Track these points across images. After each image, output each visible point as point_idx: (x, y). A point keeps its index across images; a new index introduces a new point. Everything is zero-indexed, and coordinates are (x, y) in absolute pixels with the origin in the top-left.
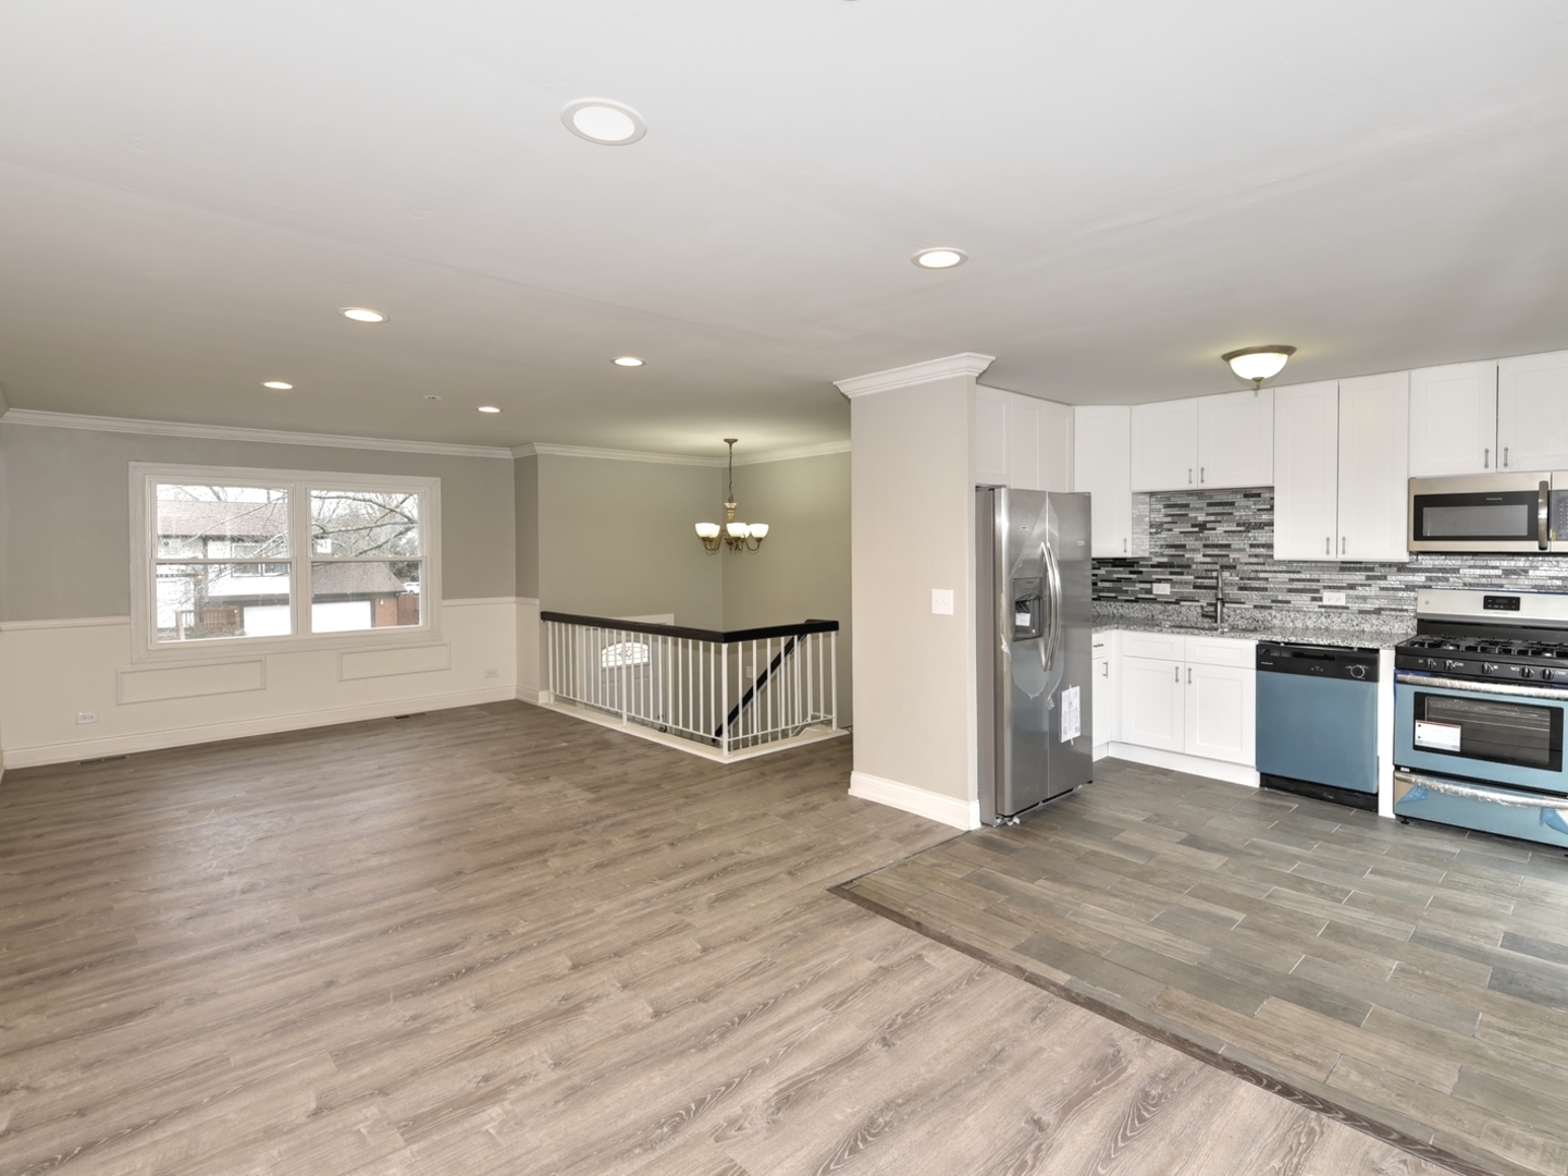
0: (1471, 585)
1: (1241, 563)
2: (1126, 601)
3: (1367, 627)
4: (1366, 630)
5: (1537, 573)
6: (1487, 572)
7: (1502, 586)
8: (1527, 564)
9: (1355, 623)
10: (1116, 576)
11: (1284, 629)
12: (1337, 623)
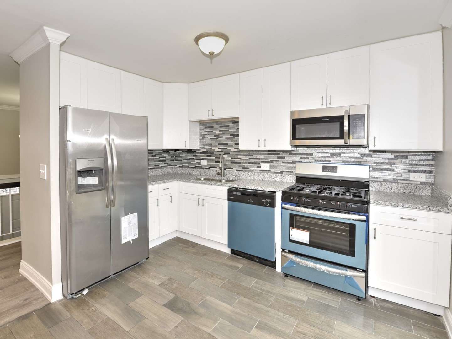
0: (317, 161)
1: (232, 152)
2: (192, 168)
3: (277, 179)
4: (277, 180)
5: (344, 155)
6: (324, 155)
7: (330, 161)
8: (340, 151)
9: (273, 178)
10: (188, 157)
11: (247, 180)
12: (266, 177)
